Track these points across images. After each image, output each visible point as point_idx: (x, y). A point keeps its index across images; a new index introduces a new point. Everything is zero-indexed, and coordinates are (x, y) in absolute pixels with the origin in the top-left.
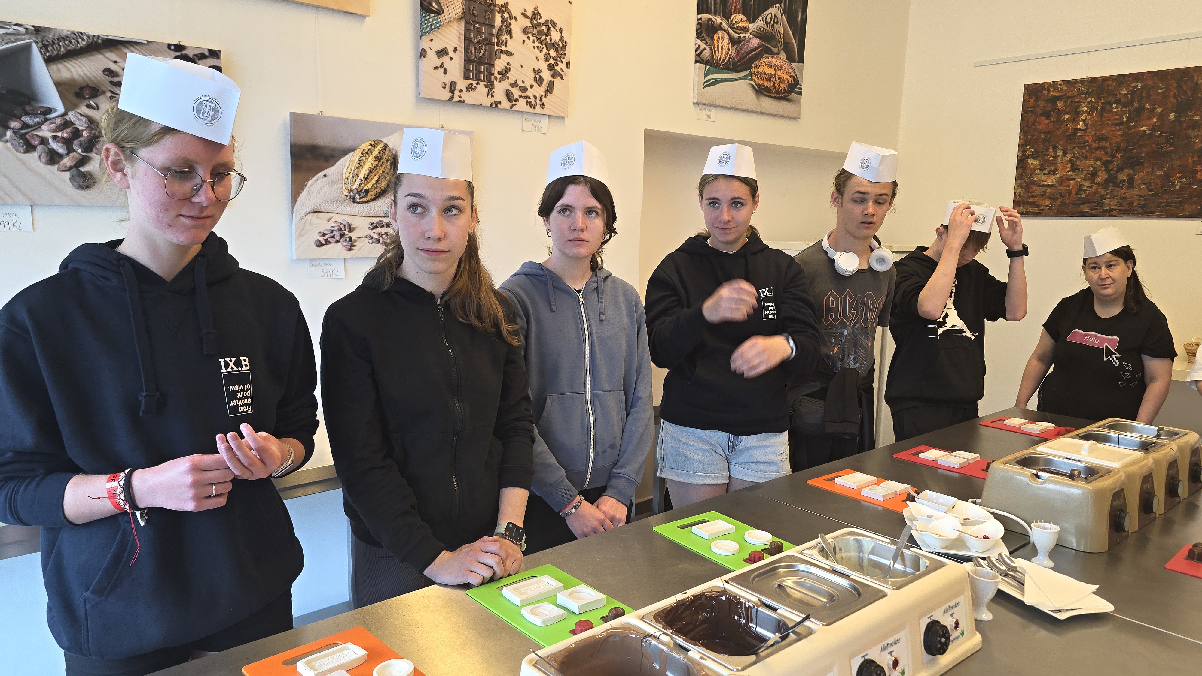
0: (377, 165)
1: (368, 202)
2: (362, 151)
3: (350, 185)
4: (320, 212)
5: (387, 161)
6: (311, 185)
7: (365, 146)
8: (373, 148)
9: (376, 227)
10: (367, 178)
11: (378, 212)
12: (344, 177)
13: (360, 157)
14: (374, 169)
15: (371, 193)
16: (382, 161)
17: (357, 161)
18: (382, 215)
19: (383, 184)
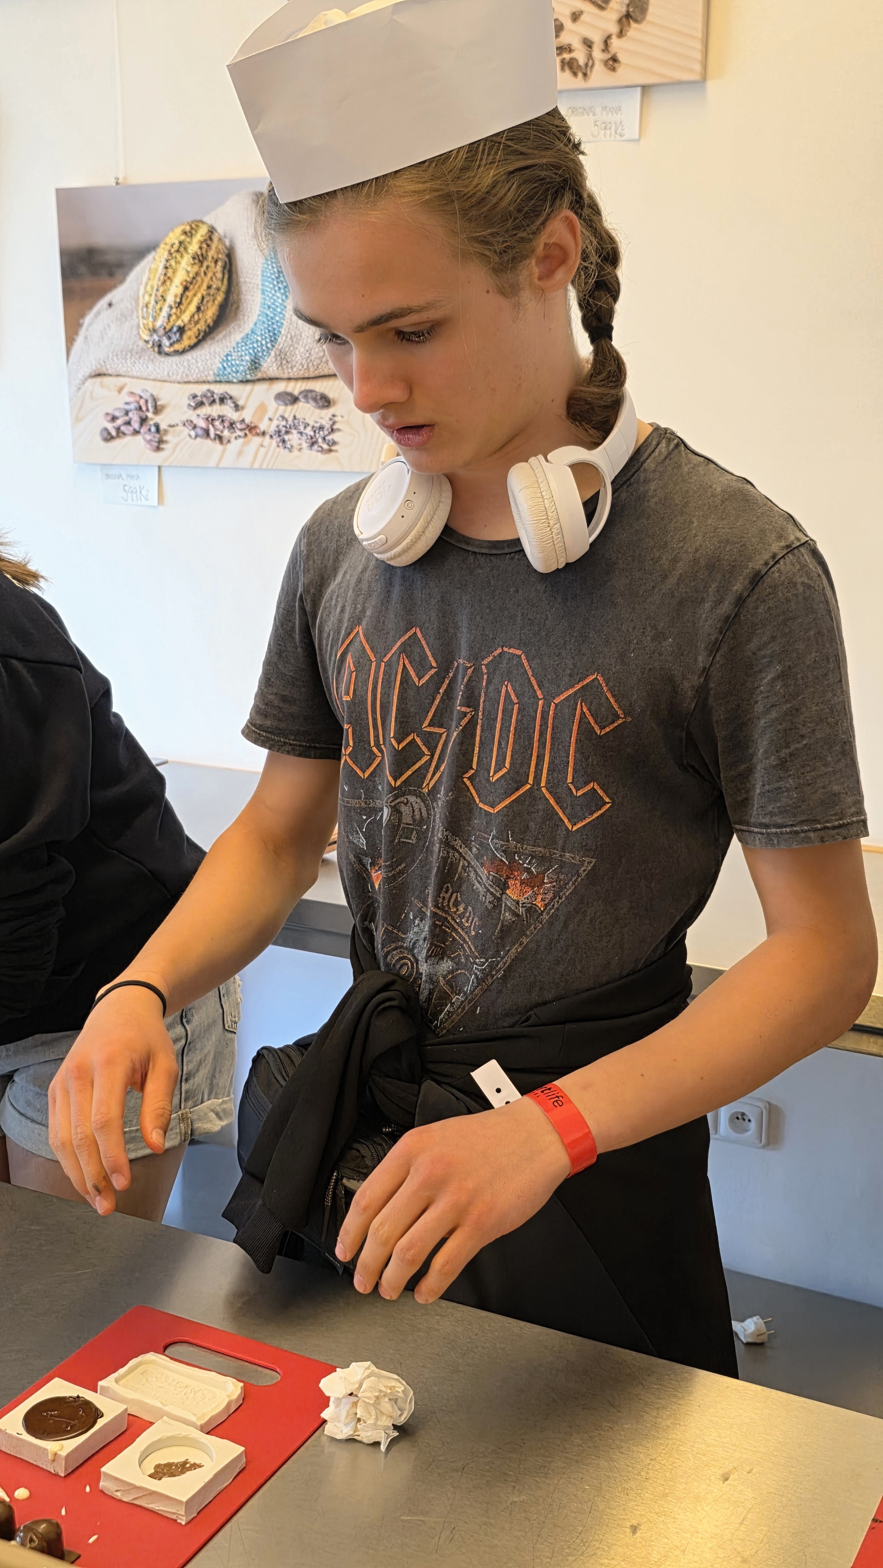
0: (197, 274)
1: (183, 352)
2: (168, 247)
3: (151, 319)
4: (105, 375)
5: (216, 262)
6: (90, 324)
7: (174, 237)
8: (188, 240)
9: (201, 404)
10: (180, 303)
11: (203, 371)
12: (141, 305)
13: (167, 261)
14: (191, 283)
15: (189, 333)
16: (205, 264)
17: (161, 270)
18: (211, 378)
19: (211, 312)
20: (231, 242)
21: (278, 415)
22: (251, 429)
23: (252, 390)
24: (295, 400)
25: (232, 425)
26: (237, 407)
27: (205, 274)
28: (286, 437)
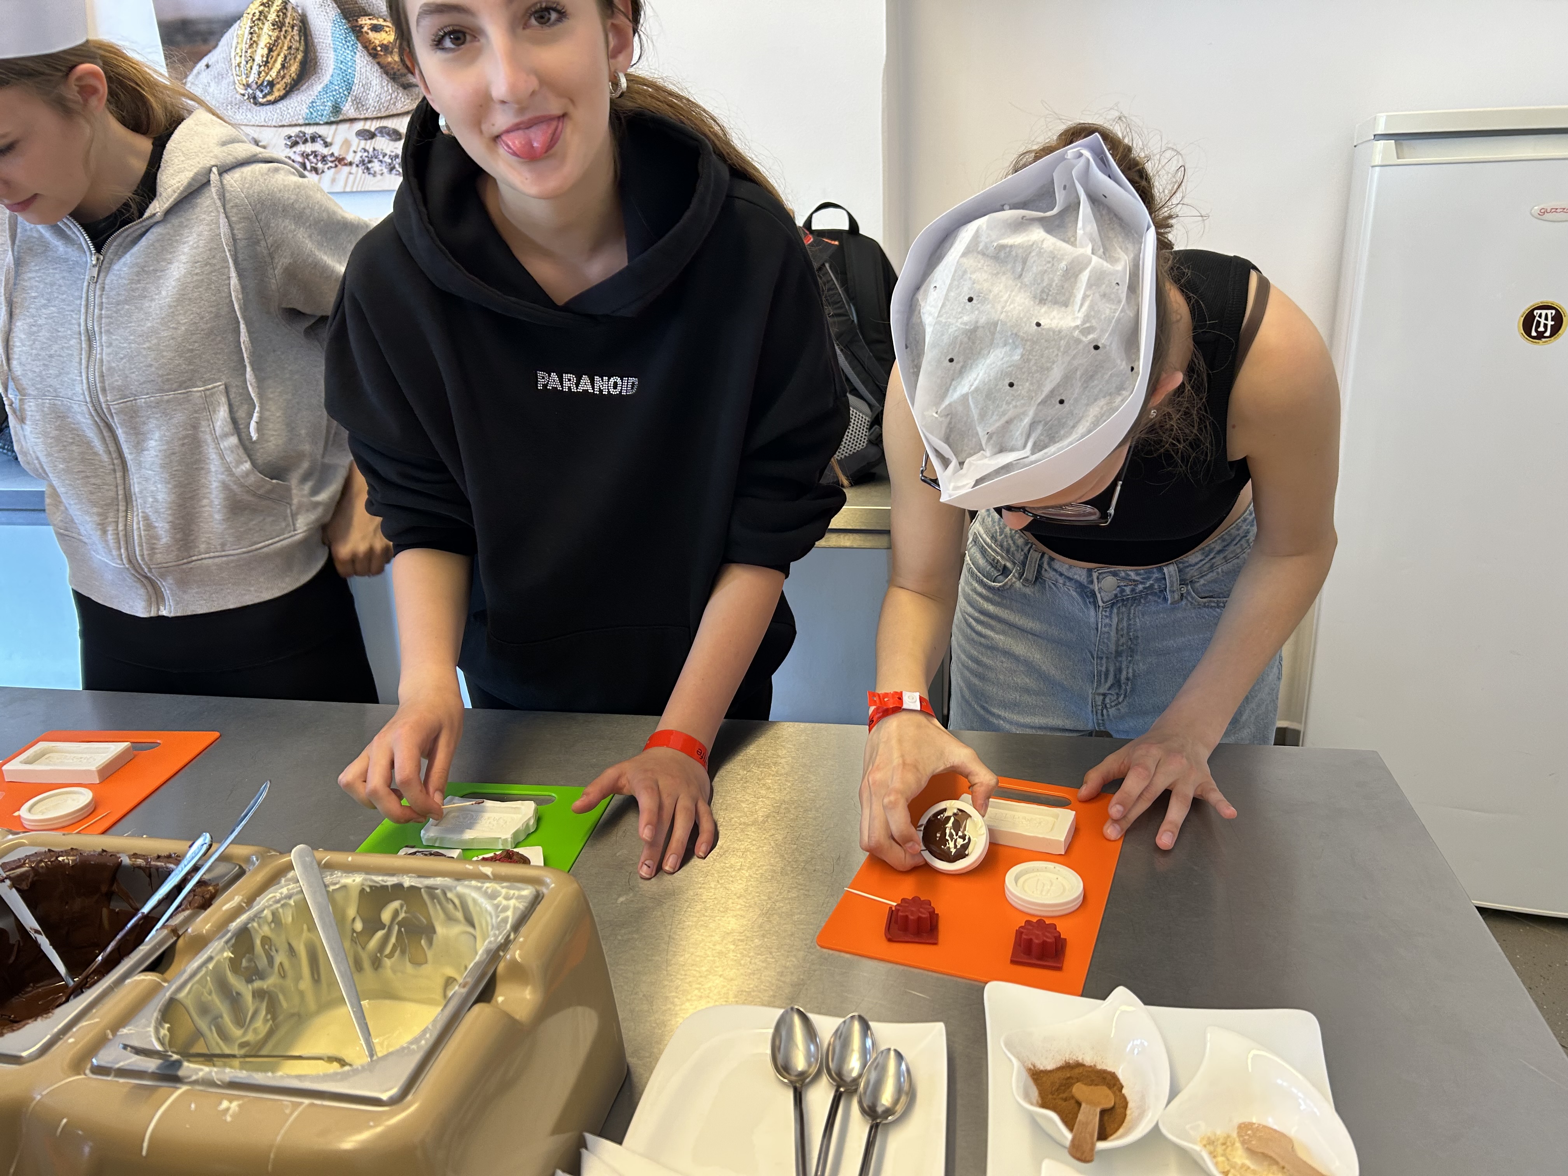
0: (278, 38)
1: (275, 102)
2: (251, 16)
3: (244, 77)
5: (293, 27)
6: (193, 83)
7: (255, 8)
8: (267, 9)
9: (295, 144)
10: (267, 62)
11: (294, 116)
12: (234, 65)
13: (251, 28)
14: (274, 45)
15: (278, 86)
16: (284, 29)
17: (247, 36)
18: (301, 122)
19: (294, 68)
20: (303, 9)
21: (360, 149)
22: (340, 161)
23: (336, 129)
24: (371, 136)
25: (324, 159)
26: (326, 145)
27: (285, 37)
28: (370, 165)
